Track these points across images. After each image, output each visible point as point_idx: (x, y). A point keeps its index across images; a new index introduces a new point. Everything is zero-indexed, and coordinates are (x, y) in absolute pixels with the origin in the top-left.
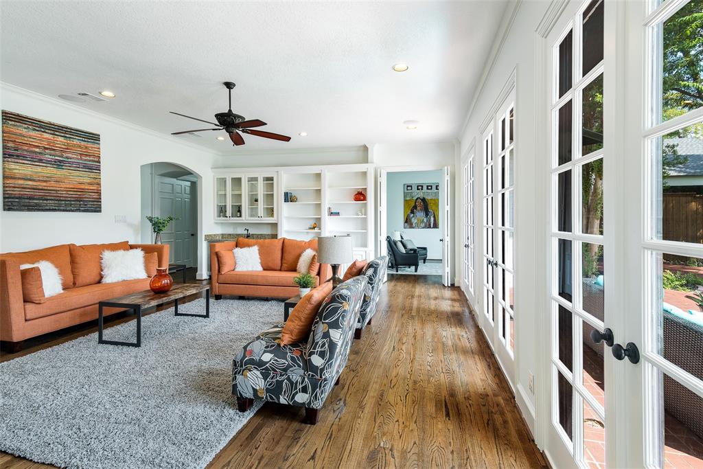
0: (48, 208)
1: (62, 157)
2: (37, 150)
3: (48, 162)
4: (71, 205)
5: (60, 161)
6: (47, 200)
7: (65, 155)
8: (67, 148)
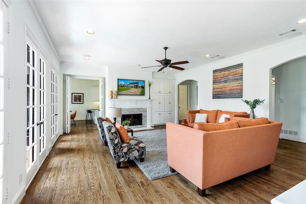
0: (222, 97)
1: (227, 78)
2: (220, 79)
3: (223, 82)
4: (229, 96)
5: (226, 80)
6: (222, 95)
7: (228, 77)
8: (229, 75)
